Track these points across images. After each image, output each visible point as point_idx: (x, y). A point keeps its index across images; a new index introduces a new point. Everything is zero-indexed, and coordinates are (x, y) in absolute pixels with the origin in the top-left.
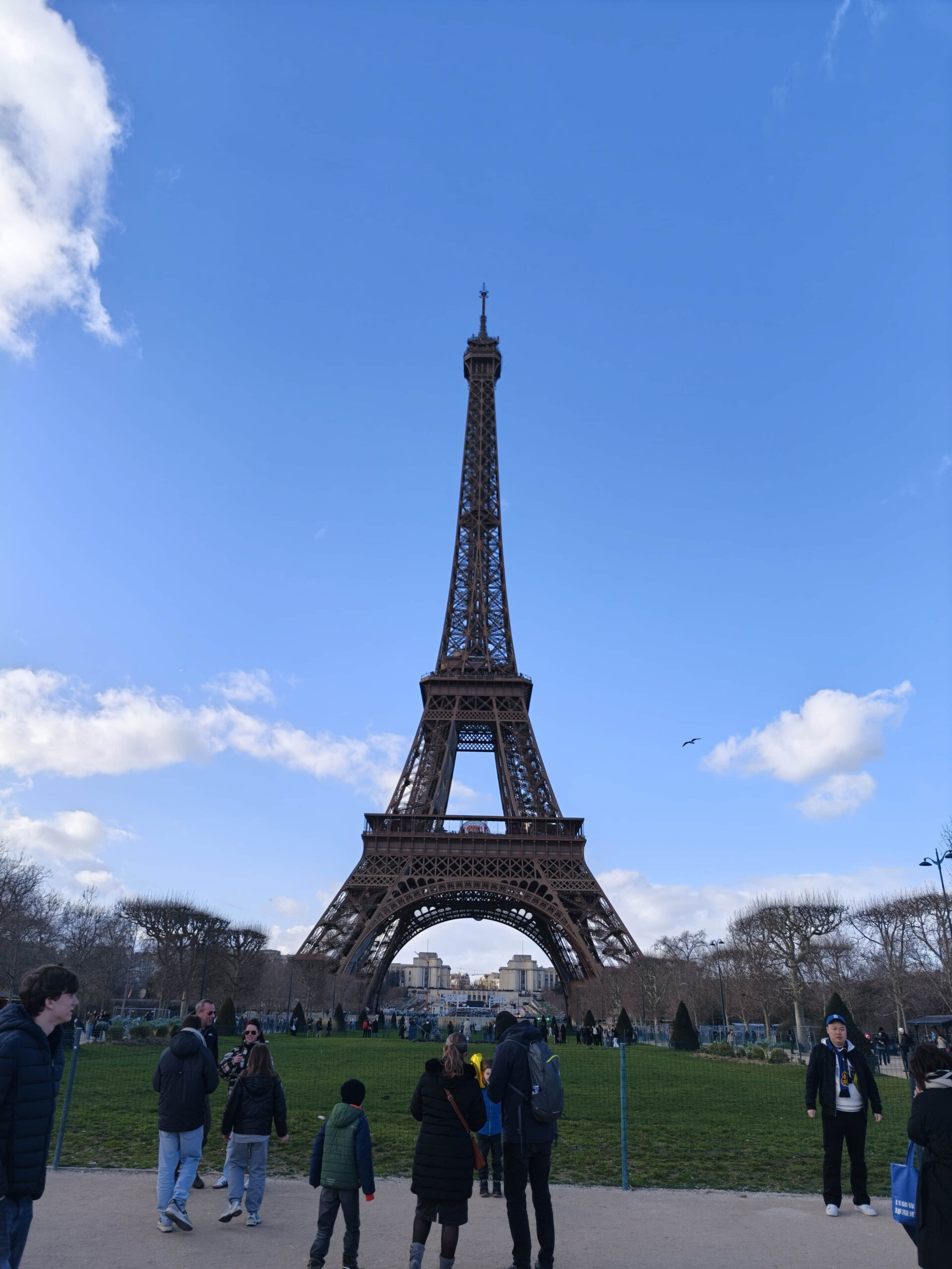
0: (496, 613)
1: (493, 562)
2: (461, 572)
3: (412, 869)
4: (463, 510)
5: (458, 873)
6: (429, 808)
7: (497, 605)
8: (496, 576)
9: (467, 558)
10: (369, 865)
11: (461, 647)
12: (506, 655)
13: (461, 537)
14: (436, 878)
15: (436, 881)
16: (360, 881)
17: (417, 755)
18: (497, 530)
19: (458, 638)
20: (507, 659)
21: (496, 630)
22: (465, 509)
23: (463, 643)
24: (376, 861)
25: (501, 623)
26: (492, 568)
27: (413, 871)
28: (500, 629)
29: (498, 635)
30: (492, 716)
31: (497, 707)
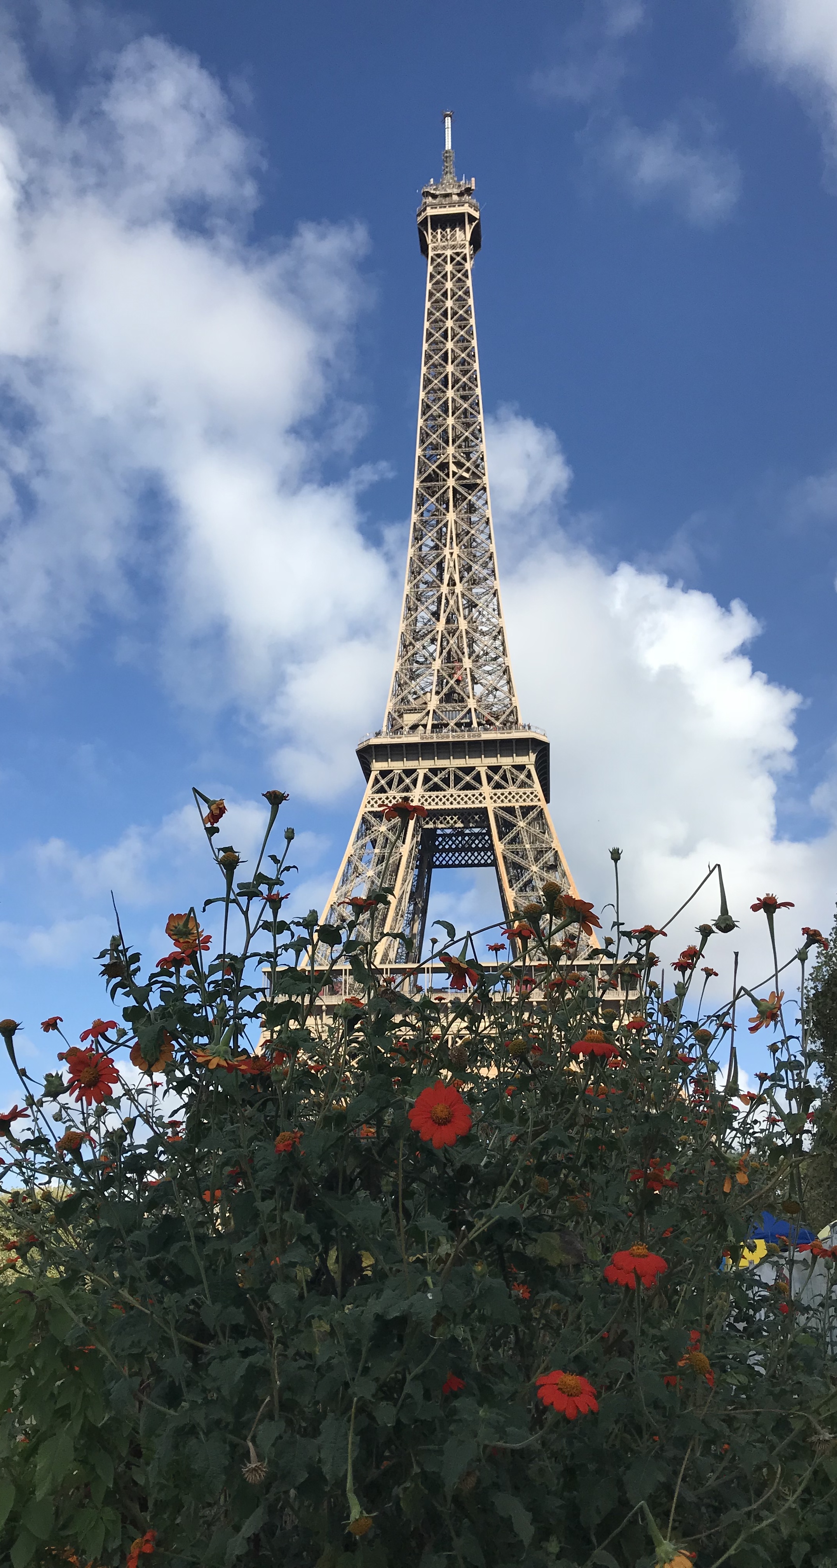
0: (486, 633)
1: (479, 549)
7: (488, 620)
8: (485, 572)
12: (506, 701)
20: (507, 706)
21: (488, 662)
26: (477, 558)
28: (494, 660)
29: (491, 670)
30: (480, 798)
31: (489, 783)
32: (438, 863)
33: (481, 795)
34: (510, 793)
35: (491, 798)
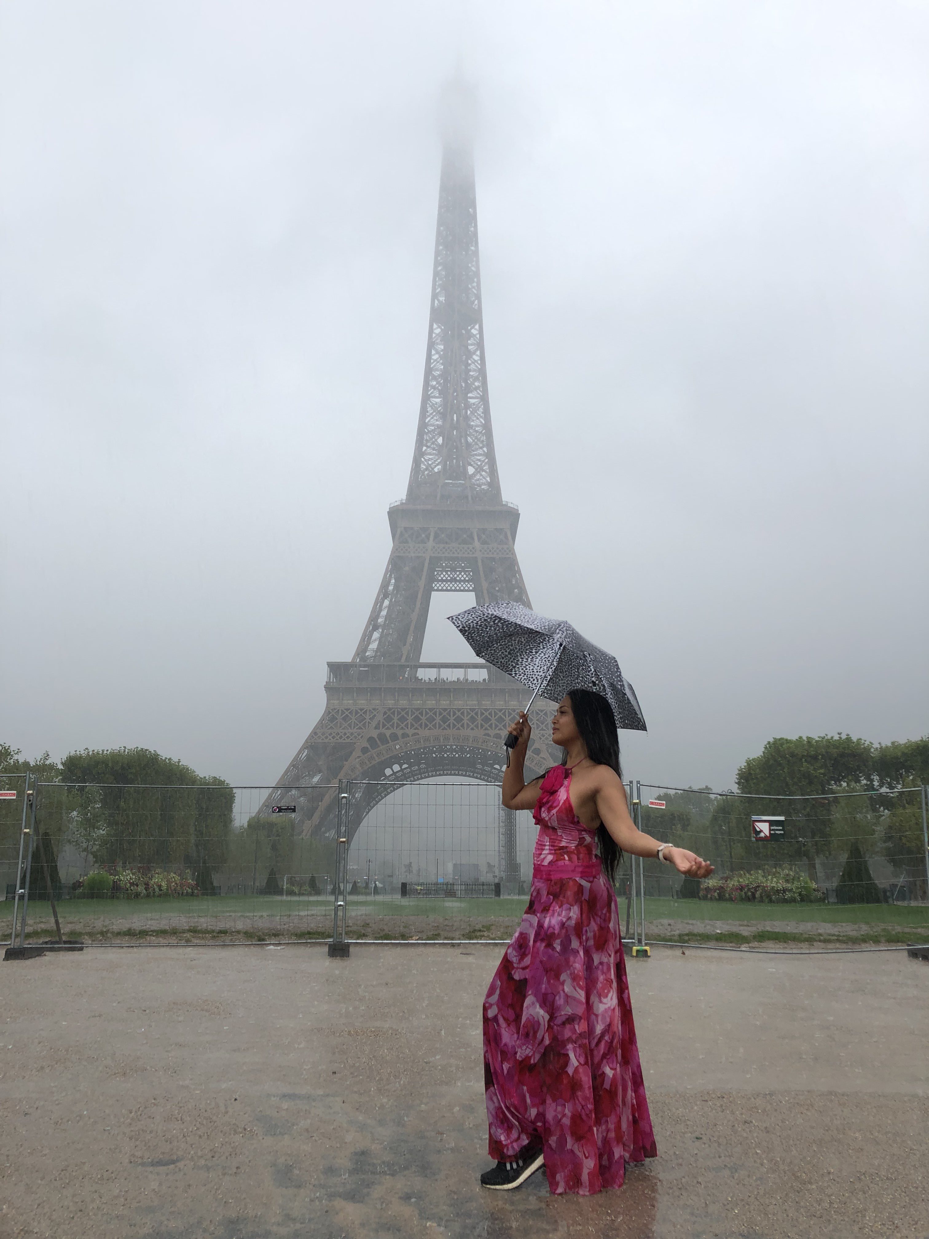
0: (477, 429)
1: (472, 367)
2: (435, 378)
3: (383, 723)
4: (436, 302)
5: (435, 726)
6: (402, 656)
7: (478, 418)
8: (477, 384)
9: (441, 361)
10: (332, 719)
11: (436, 470)
12: (488, 479)
13: (434, 335)
14: (410, 732)
15: (410, 735)
16: (323, 737)
17: (385, 596)
18: (477, 327)
19: (432, 459)
20: (490, 484)
21: (477, 450)
22: (438, 300)
23: (438, 465)
24: (341, 716)
25: (483, 441)
26: (471, 373)
27: (384, 726)
28: (481, 448)
29: (480, 455)
30: (473, 551)
31: (479, 539)
32: (436, 588)
33: (473, 548)
34: (493, 548)
35: (481, 551)
